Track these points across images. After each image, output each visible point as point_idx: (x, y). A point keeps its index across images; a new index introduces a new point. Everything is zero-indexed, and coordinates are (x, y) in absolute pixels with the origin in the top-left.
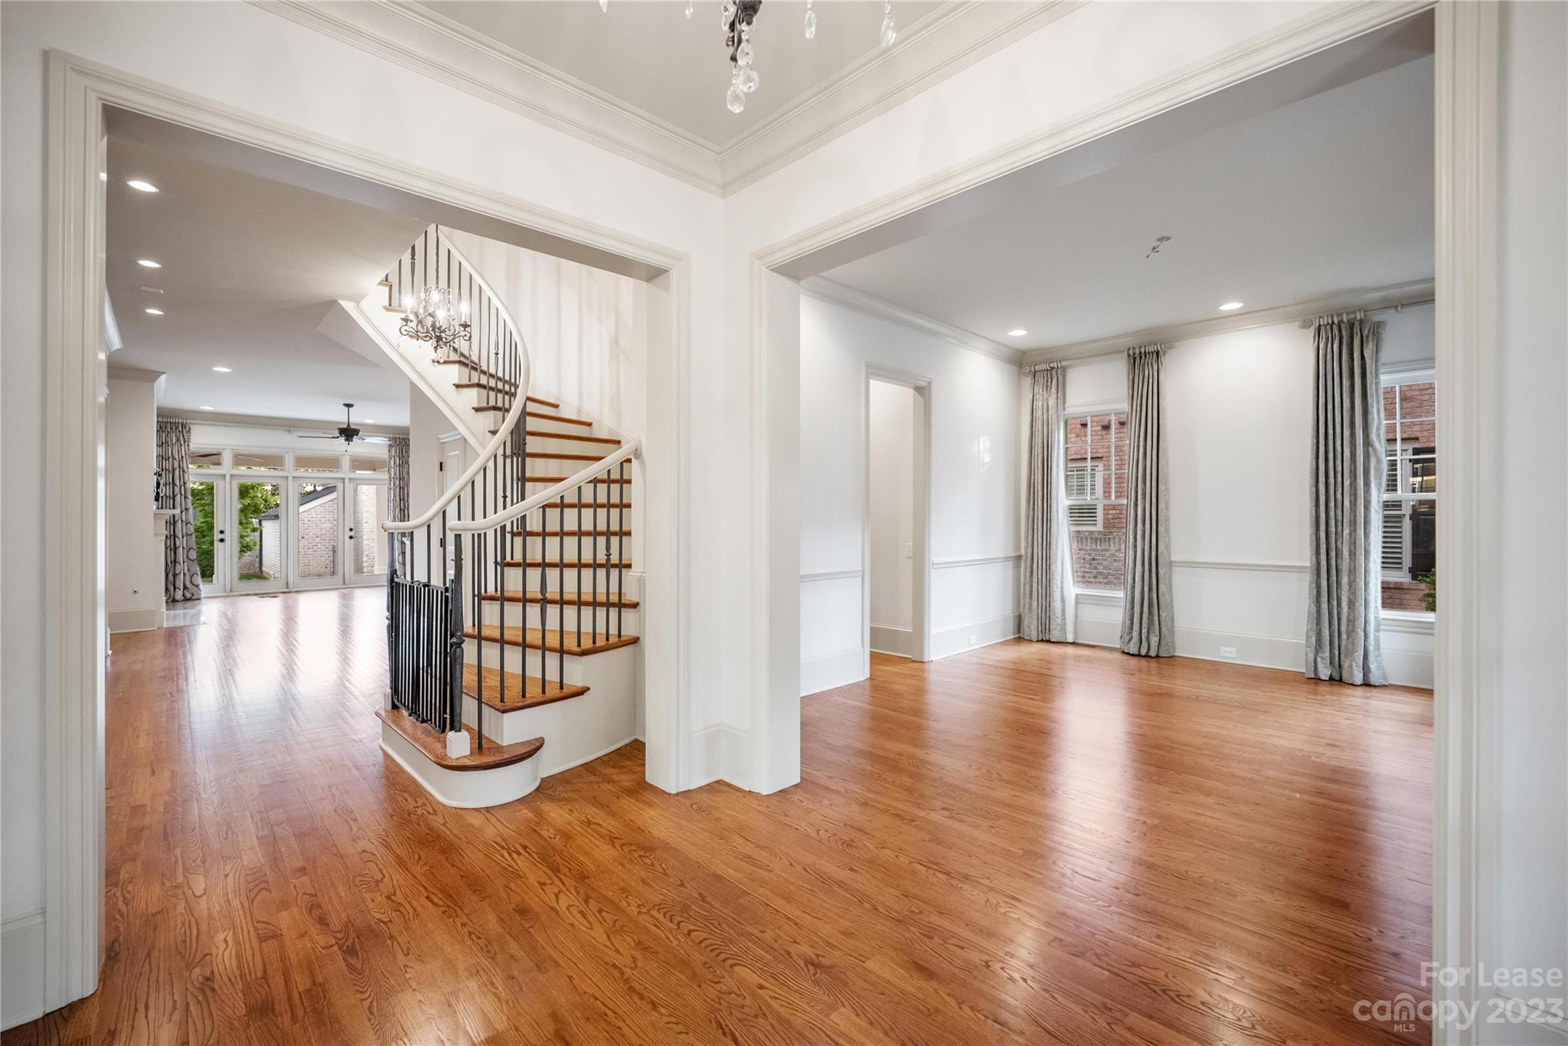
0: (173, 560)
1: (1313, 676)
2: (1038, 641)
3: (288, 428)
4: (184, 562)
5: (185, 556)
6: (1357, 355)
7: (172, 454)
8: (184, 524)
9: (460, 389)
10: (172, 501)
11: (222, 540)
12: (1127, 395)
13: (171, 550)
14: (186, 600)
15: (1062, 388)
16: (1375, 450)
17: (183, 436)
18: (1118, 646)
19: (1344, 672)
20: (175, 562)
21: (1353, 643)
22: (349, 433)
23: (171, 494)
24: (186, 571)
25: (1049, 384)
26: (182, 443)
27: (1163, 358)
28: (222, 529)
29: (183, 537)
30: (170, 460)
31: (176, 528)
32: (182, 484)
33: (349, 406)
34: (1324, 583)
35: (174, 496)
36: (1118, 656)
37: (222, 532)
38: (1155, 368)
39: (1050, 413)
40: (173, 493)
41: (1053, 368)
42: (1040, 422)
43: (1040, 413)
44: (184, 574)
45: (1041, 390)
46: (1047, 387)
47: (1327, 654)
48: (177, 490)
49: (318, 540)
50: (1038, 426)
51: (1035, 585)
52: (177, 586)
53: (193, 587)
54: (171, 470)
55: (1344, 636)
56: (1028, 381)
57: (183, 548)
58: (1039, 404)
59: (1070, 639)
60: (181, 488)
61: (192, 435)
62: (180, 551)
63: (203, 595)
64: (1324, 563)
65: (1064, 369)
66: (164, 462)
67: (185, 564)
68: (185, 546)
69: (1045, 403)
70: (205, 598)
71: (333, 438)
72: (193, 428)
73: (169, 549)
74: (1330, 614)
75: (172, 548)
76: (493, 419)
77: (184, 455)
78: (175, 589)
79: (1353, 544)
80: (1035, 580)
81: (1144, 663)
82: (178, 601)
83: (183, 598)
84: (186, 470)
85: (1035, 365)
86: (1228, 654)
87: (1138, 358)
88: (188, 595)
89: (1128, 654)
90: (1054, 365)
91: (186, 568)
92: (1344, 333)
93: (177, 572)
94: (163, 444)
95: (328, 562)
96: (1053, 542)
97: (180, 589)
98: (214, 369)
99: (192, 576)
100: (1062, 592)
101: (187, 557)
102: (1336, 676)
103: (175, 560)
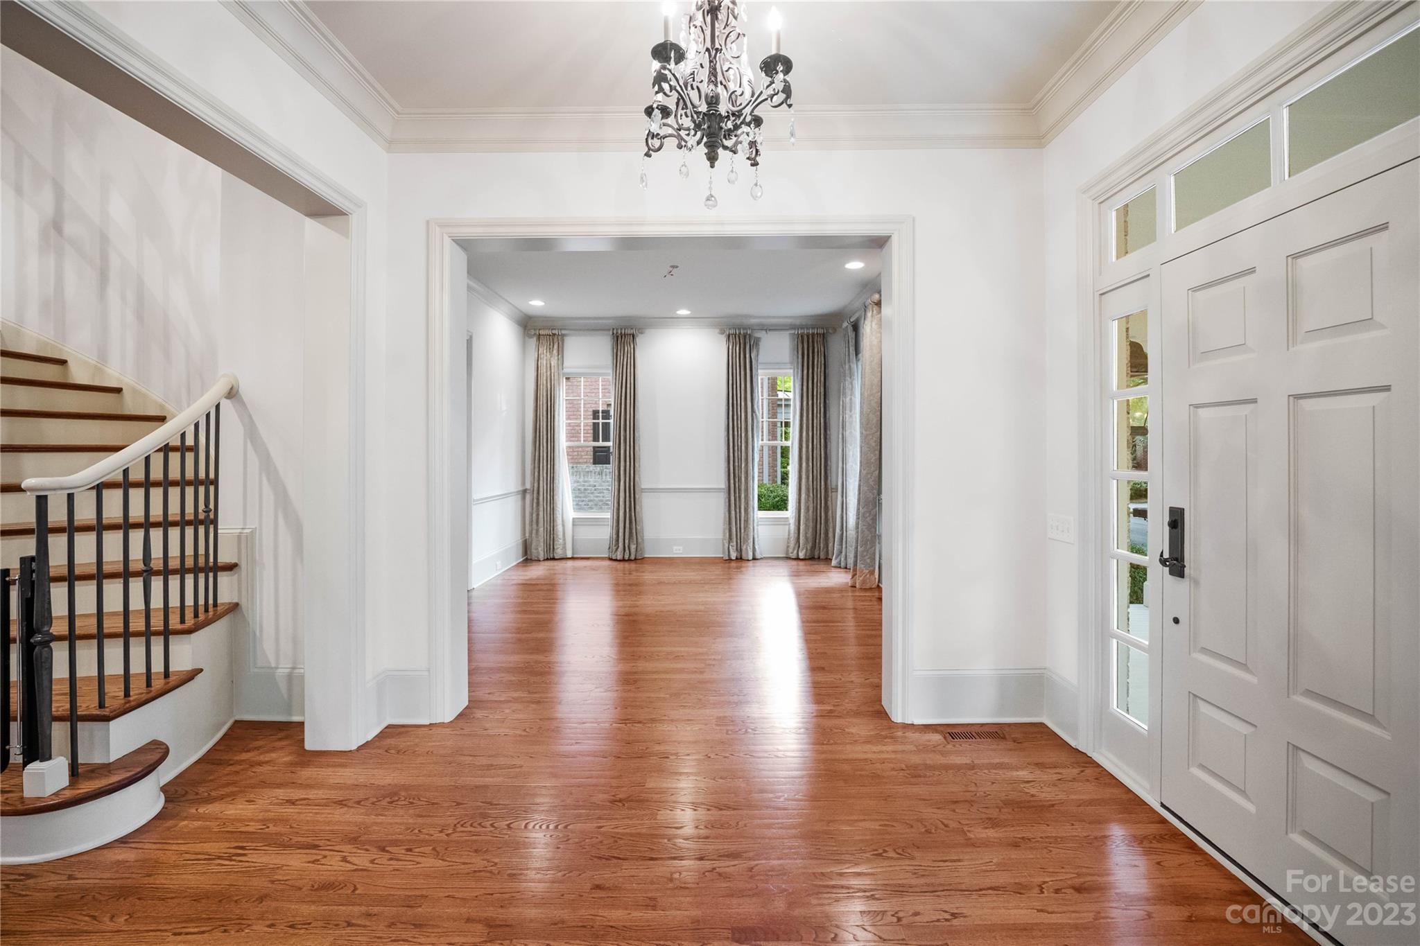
1: (727, 558)
2: (544, 560)
6: (748, 356)
12: (612, 364)
15: (561, 351)
16: (756, 415)
18: (607, 556)
19: (743, 553)
21: (747, 535)
25: (551, 347)
27: (638, 340)
34: (732, 498)
36: (608, 563)
38: (632, 346)
39: (552, 371)
41: (554, 335)
42: (545, 378)
43: (545, 370)
45: (545, 351)
46: (550, 349)
47: (735, 543)
50: (543, 381)
51: (541, 513)
55: (743, 531)
56: (533, 342)
58: (543, 362)
59: (569, 555)
64: (732, 485)
65: (563, 335)
69: (548, 362)
74: (736, 518)
79: (747, 473)
80: (541, 509)
81: (627, 565)
85: (540, 330)
86: (678, 551)
87: (620, 336)
89: (616, 560)
90: (556, 332)
92: (741, 341)
96: (556, 477)
100: (562, 517)
102: (739, 557)
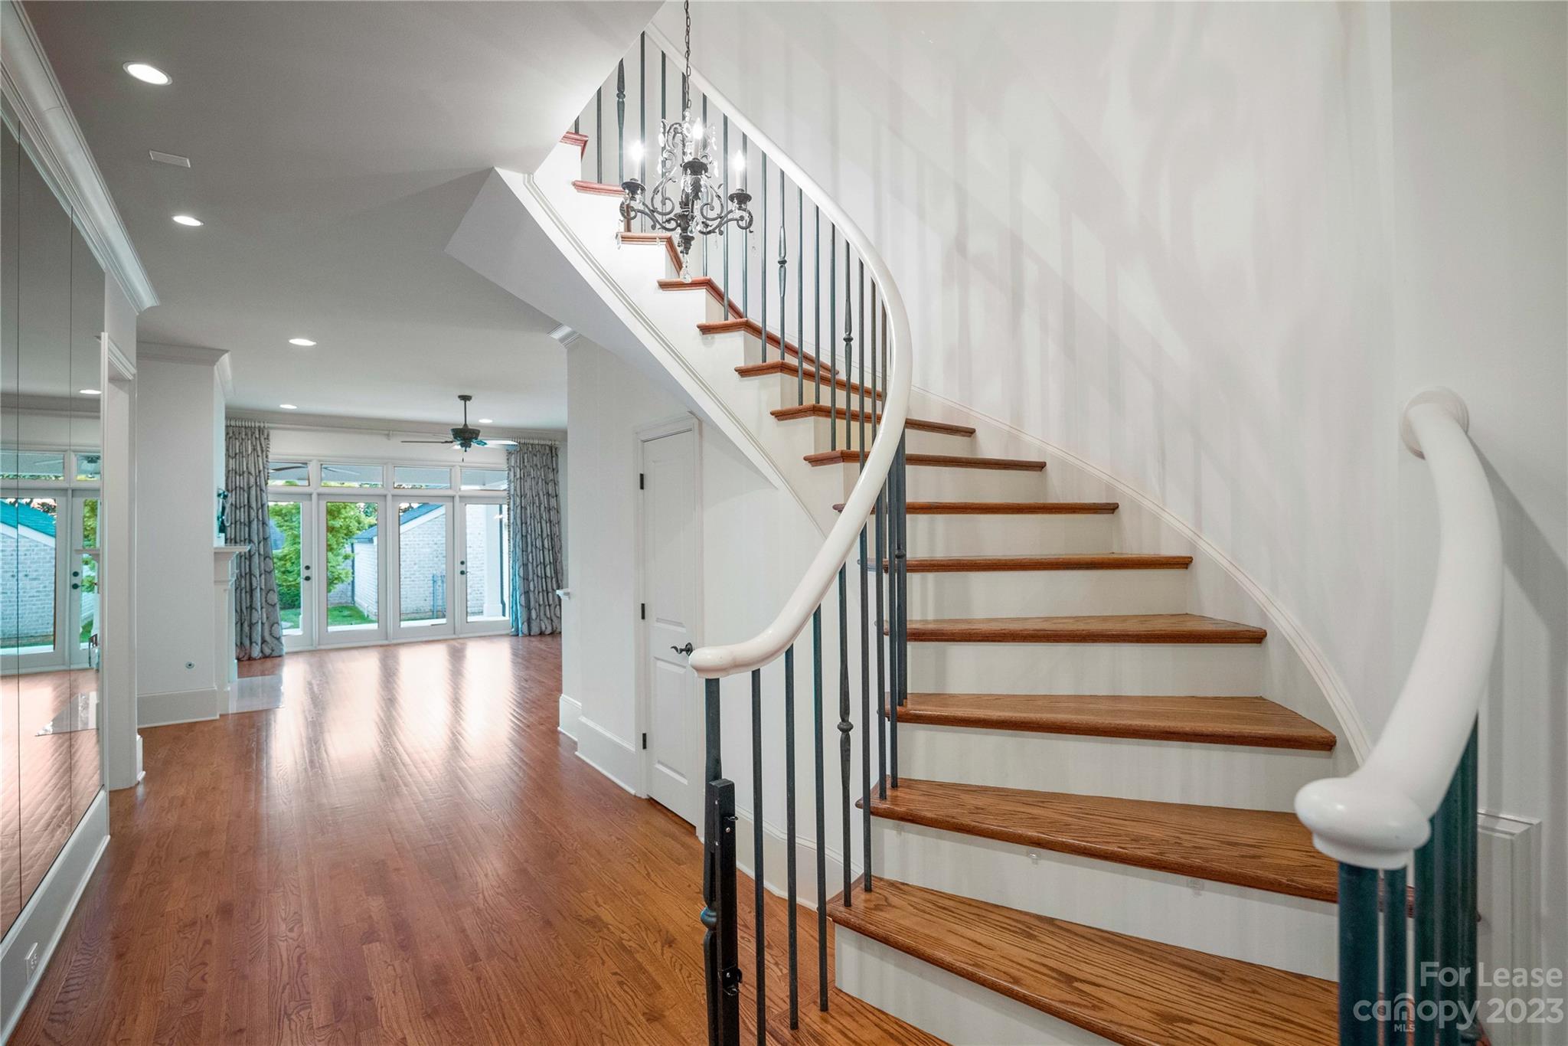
0: (249, 604)
3: (386, 432)
4: (262, 608)
5: (264, 600)
7: (247, 468)
8: (262, 558)
9: (709, 336)
10: (247, 529)
11: (308, 579)
13: (246, 592)
14: (265, 657)
17: (261, 444)
20: (251, 608)
22: (467, 435)
23: (247, 520)
24: (265, 620)
26: (260, 454)
28: (308, 564)
29: (260, 576)
30: (245, 475)
31: (253, 564)
32: (260, 505)
33: (465, 398)
35: (250, 522)
37: (308, 568)
40: (249, 518)
44: (262, 623)
48: (253, 514)
49: (416, 567)
52: (253, 640)
53: (273, 639)
54: (246, 488)
57: (261, 589)
60: (258, 510)
61: (271, 443)
62: (257, 594)
63: (285, 650)
66: (238, 477)
67: (264, 610)
68: (263, 587)
70: (287, 653)
71: (446, 442)
72: (273, 434)
73: (244, 591)
75: (248, 590)
76: (778, 389)
77: (261, 468)
78: (251, 643)
82: (255, 659)
83: (261, 655)
84: (264, 489)
88: (267, 651)
91: (265, 616)
93: (254, 621)
94: (236, 454)
95: (427, 594)
97: (257, 644)
98: (292, 341)
99: (272, 625)
101: (266, 601)
103: (251, 606)
